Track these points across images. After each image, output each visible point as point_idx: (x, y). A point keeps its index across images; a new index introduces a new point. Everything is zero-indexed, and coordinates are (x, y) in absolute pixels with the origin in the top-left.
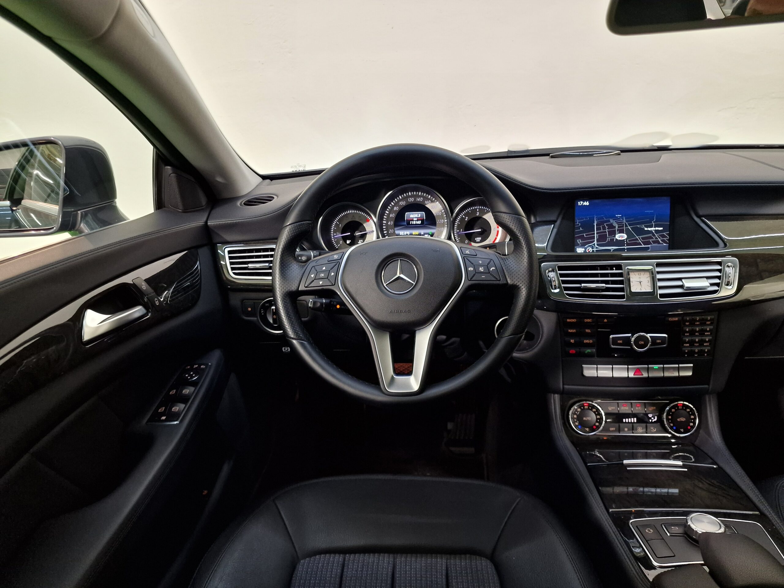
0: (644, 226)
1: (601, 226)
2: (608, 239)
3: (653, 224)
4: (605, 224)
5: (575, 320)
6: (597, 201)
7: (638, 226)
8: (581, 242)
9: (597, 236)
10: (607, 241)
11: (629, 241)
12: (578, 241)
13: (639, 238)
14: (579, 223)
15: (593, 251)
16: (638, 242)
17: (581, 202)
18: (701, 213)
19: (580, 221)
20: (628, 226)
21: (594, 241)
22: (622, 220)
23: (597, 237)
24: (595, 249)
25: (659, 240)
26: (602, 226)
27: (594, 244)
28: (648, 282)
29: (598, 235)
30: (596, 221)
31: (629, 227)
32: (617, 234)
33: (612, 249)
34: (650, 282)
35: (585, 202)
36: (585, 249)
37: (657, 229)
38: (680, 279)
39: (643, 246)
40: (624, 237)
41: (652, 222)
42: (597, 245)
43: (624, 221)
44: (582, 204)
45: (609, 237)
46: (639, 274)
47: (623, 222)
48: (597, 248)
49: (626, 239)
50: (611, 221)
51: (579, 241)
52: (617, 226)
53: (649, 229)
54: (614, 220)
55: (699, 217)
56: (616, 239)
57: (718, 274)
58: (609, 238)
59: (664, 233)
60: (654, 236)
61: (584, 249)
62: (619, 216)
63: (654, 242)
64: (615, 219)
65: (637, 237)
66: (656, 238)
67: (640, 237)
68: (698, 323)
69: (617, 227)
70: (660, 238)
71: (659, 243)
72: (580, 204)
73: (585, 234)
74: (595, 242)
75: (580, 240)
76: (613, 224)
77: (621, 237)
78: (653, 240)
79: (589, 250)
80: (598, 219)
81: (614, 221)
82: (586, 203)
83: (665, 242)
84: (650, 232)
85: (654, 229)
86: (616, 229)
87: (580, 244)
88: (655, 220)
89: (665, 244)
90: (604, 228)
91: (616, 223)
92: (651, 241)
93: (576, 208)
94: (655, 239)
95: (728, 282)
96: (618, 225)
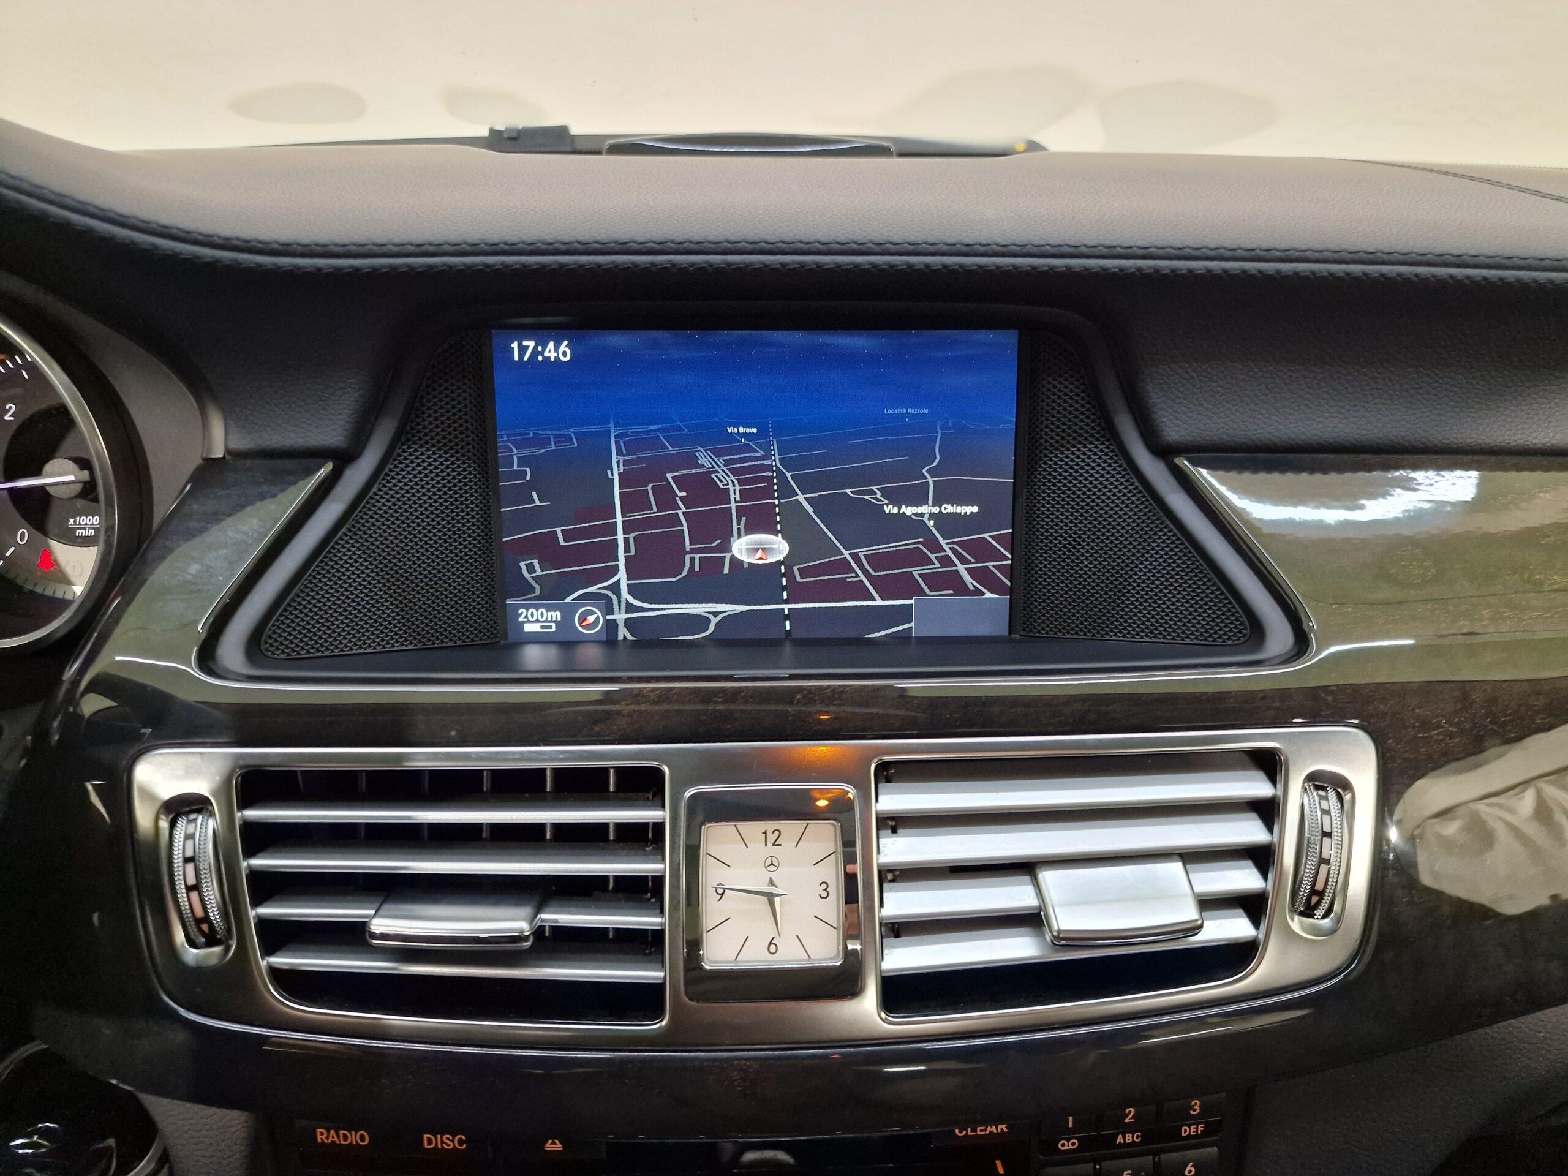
0: (879, 495)
1: (649, 488)
2: (692, 561)
3: (930, 480)
4: (669, 476)
5: (362, 1138)
6: (617, 340)
7: (848, 491)
8: (539, 572)
9: (626, 540)
10: (685, 573)
11: (803, 572)
12: (522, 565)
13: (855, 557)
14: (522, 461)
15: (611, 626)
16: (849, 578)
17: (525, 343)
18: (1173, 431)
19: (528, 452)
20: (797, 495)
21: (615, 570)
22: (760, 453)
23: (627, 549)
24: (620, 617)
25: (961, 568)
26: (653, 488)
27: (616, 588)
28: (820, 890)
29: (631, 536)
30: (621, 459)
31: (801, 498)
32: (739, 536)
33: (715, 614)
34: (832, 889)
35: (551, 345)
36: (568, 613)
37: (947, 508)
38: (1026, 868)
39: (879, 602)
40: (780, 552)
41: (924, 471)
42: (631, 589)
43: (776, 460)
44: (535, 352)
45: (693, 551)
46: (771, 838)
47: (769, 468)
48: (630, 608)
49: (787, 562)
50: (704, 459)
51: (531, 569)
52: (737, 488)
53: (909, 511)
54: (717, 453)
55: (1165, 452)
56: (733, 557)
57: (1252, 831)
58: (697, 556)
59: (986, 536)
60: (936, 547)
61: (557, 615)
62: (745, 435)
63: (936, 582)
64: (722, 445)
65: (846, 554)
66: (946, 561)
67: (862, 552)
68: (1129, 1138)
69: (735, 496)
70: (964, 561)
71: (960, 588)
72: (521, 356)
73: (558, 530)
74: (622, 574)
75: (536, 562)
76: (713, 476)
77: (759, 554)
78: (927, 569)
79: (591, 619)
80: (630, 446)
81: (721, 461)
82: (558, 351)
83: (994, 585)
84: (915, 526)
85: (936, 510)
86: (733, 505)
87: (533, 583)
88: (935, 464)
89: (988, 595)
90: (666, 499)
91: (735, 472)
92: (915, 574)
93: (500, 378)
94: (938, 565)
95: (1313, 892)
96: (740, 483)
